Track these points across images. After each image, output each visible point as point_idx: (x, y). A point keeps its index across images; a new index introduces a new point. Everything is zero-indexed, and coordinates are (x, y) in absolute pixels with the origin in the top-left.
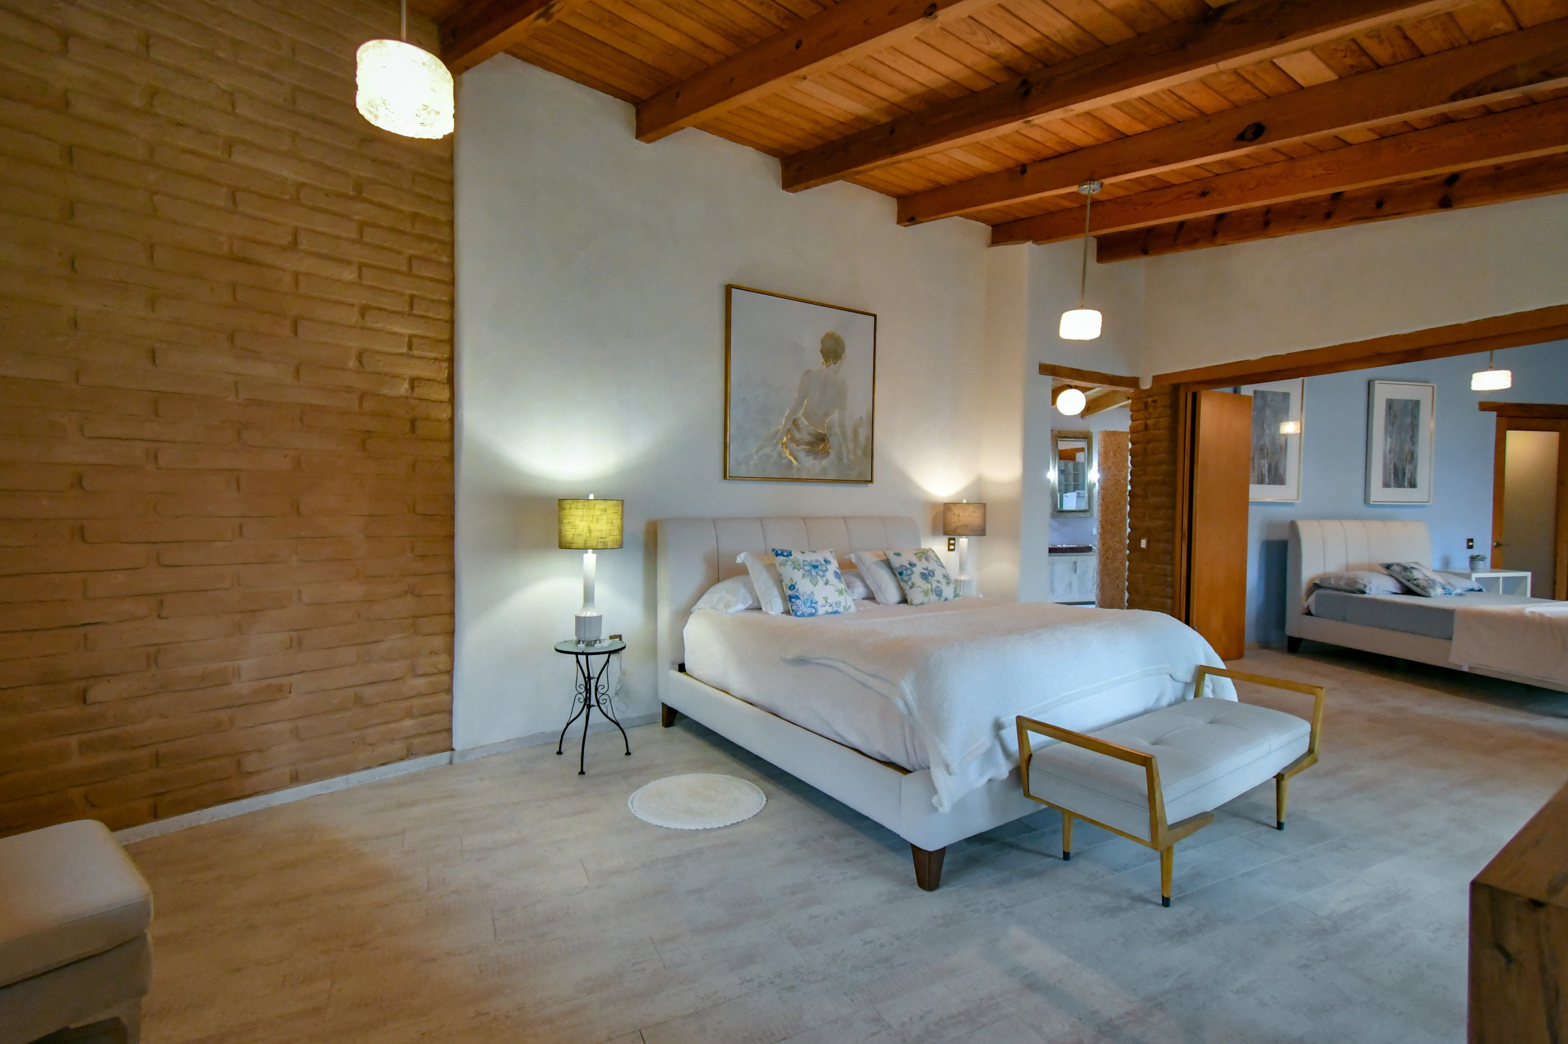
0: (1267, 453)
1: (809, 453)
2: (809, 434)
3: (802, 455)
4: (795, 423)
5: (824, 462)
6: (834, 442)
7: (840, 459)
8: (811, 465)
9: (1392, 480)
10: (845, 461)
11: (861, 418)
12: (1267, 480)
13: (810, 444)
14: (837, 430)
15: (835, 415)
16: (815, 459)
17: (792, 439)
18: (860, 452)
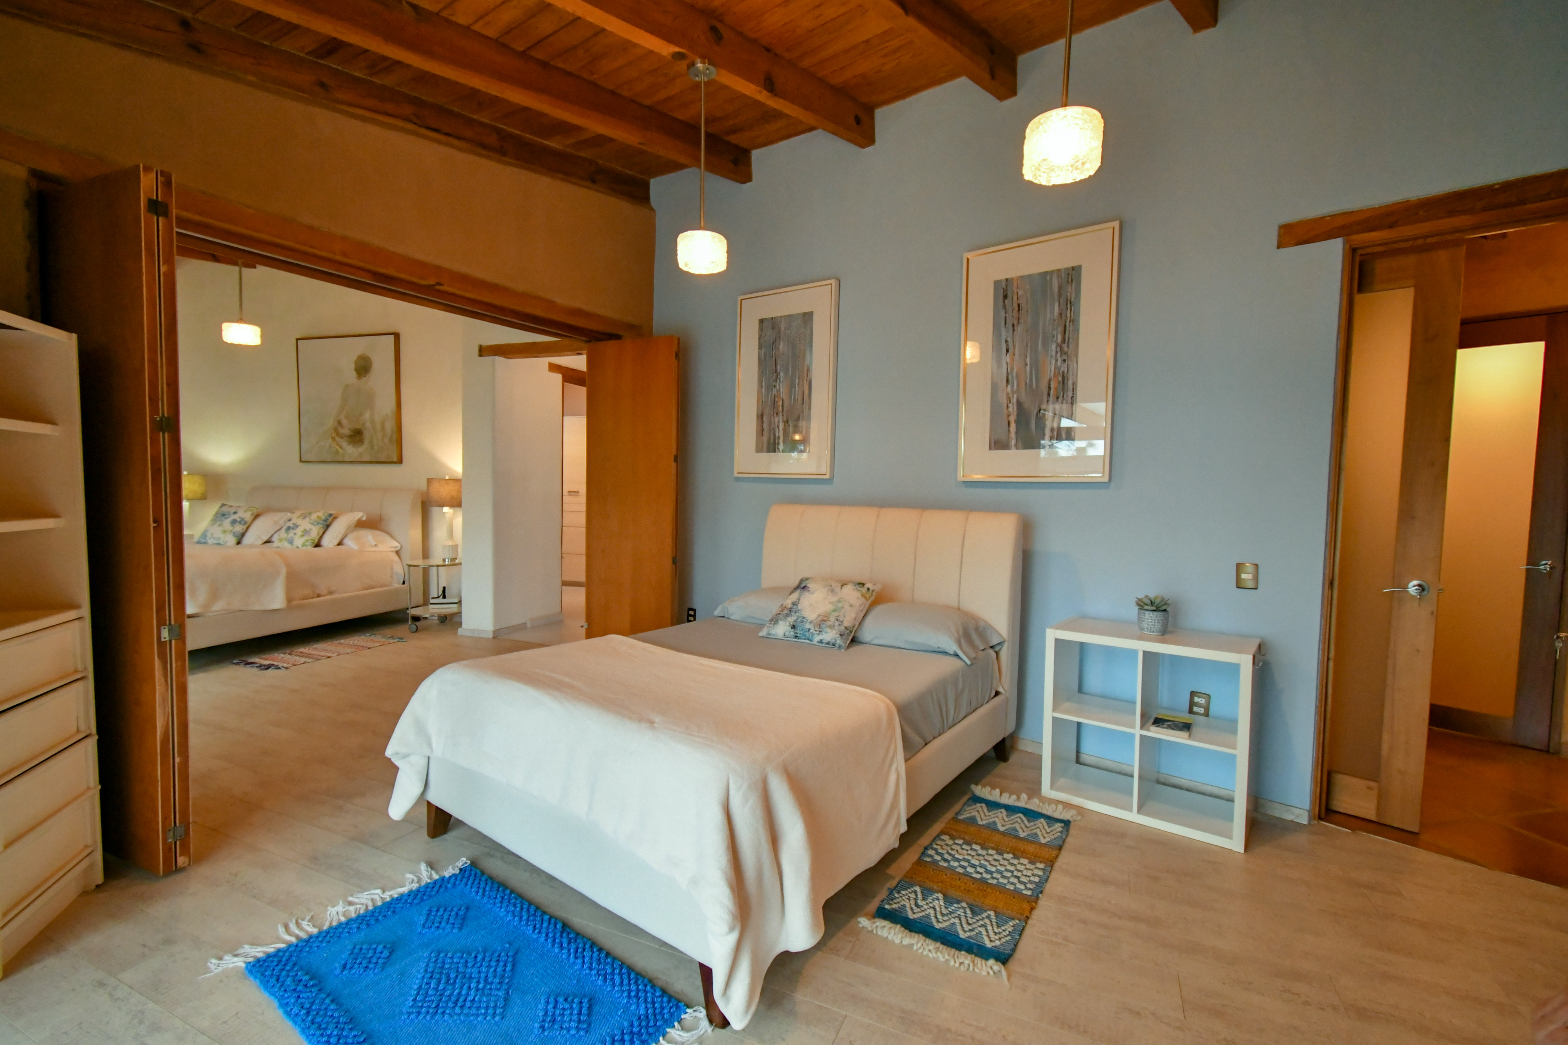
0: (782, 406)
1: (349, 443)
2: (349, 430)
3: (344, 444)
4: (339, 423)
5: (361, 449)
6: (367, 435)
7: (372, 446)
8: (351, 451)
9: (1013, 435)
10: (376, 447)
11: (387, 415)
12: (781, 447)
13: (350, 436)
14: (368, 425)
15: (367, 415)
16: (353, 447)
17: (338, 435)
18: (386, 440)
